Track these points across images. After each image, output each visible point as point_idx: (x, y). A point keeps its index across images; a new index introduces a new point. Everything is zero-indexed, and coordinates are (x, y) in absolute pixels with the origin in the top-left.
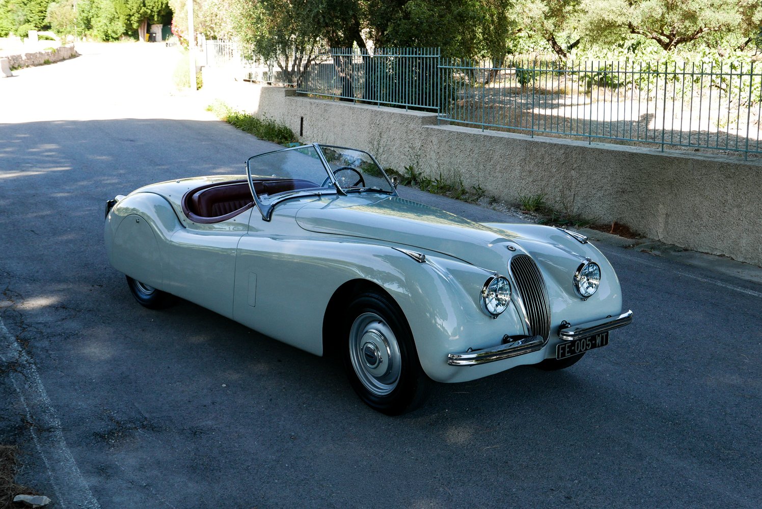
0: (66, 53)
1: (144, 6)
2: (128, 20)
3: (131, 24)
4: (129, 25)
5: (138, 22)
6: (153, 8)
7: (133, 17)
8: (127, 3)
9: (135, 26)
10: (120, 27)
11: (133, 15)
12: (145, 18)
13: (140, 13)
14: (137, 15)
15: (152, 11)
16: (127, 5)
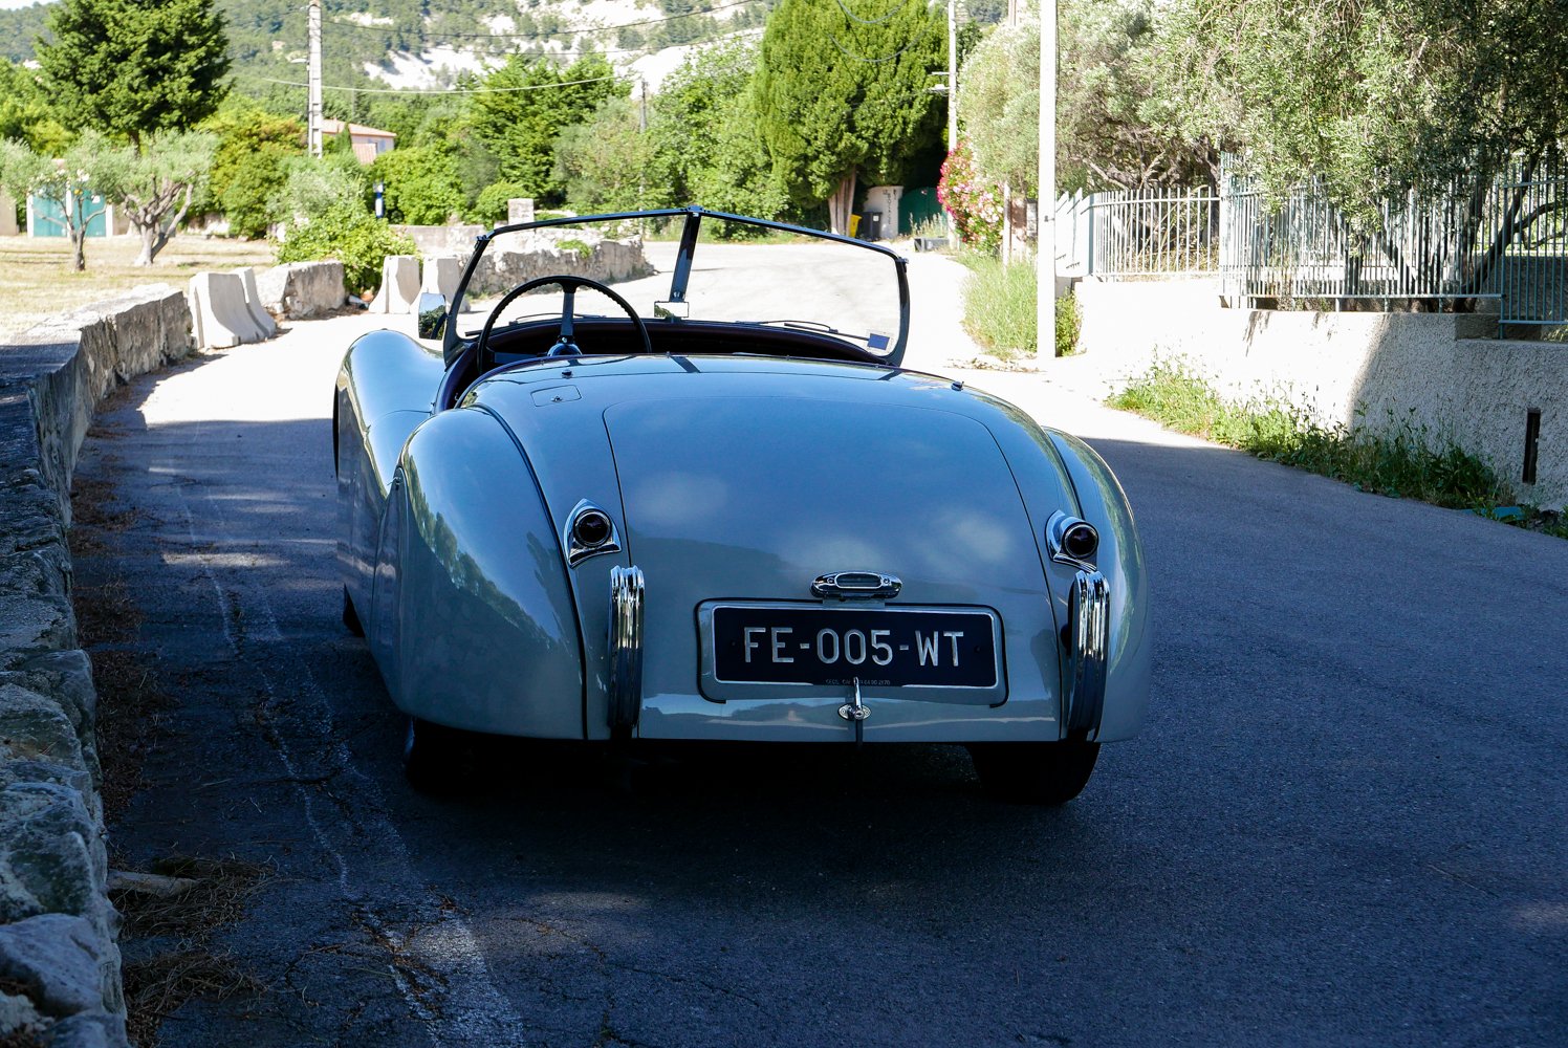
0: (618, 261)
1: (852, 128)
2: (800, 172)
3: (808, 186)
4: (799, 187)
5: (828, 177)
6: (876, 135)
7: (814, 166)
8: (800, 122)
9: (820, 190)
10: (771, 196)
11: (816, 158)
12: (850, 165)
13: (838, 150)
14: (827, 158)
15: (873, 145)
16: (800, 128)
